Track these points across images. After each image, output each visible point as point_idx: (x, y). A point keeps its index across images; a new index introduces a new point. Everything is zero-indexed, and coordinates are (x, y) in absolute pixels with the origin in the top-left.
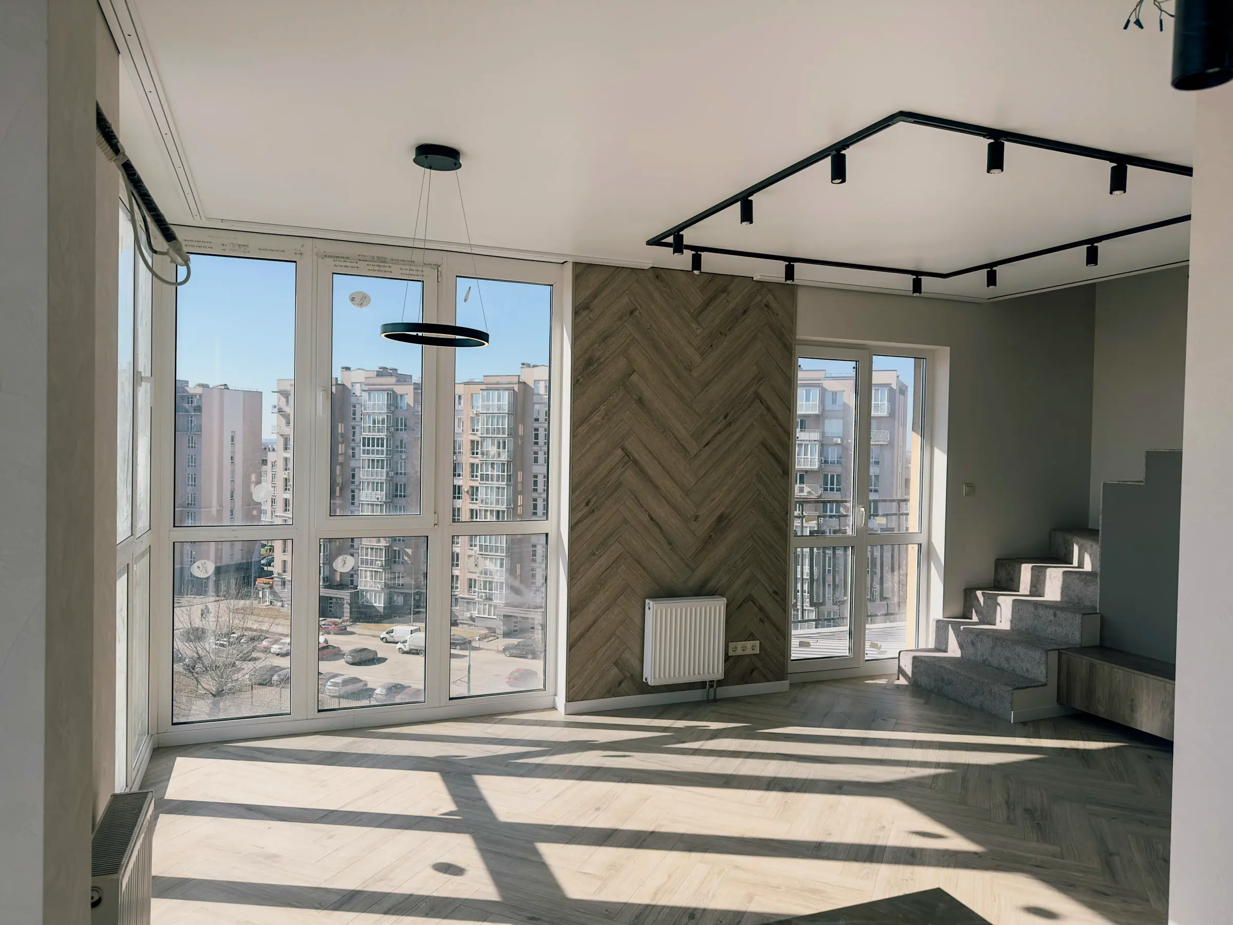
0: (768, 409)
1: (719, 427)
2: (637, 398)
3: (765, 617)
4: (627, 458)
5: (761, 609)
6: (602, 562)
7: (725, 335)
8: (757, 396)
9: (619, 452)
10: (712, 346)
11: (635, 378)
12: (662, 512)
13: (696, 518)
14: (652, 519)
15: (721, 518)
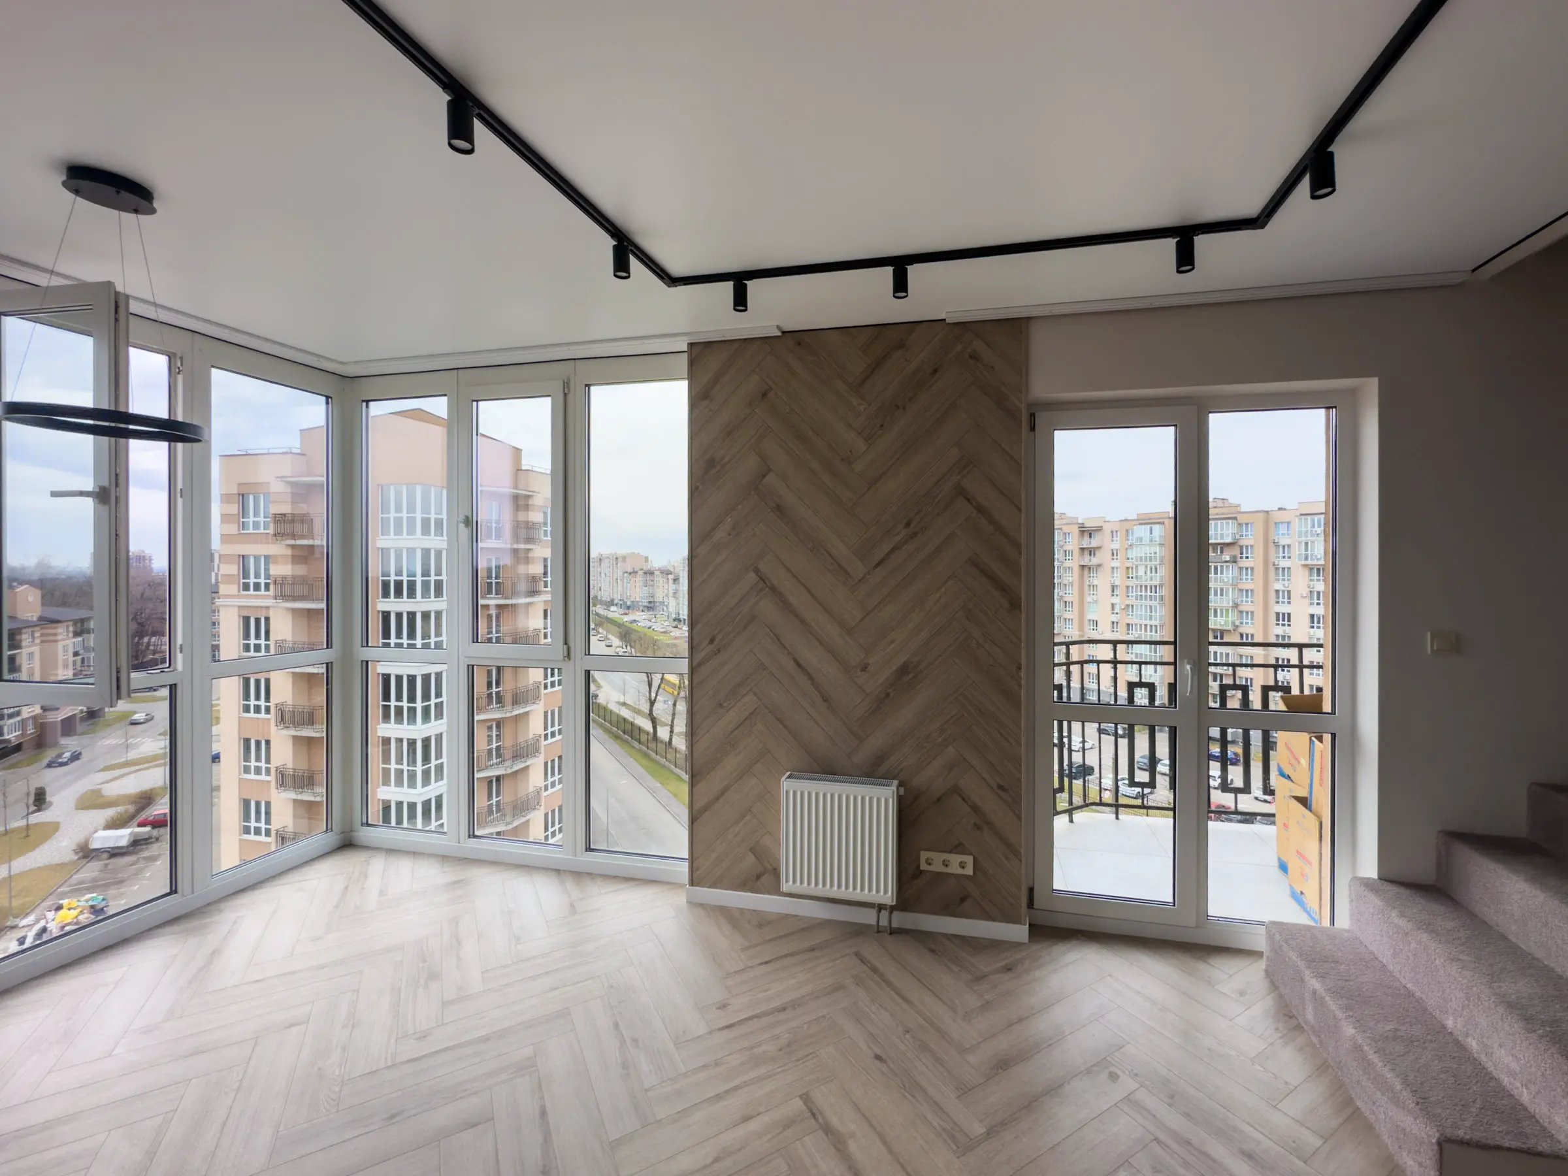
0: (980, 510)
1: (898, 538)
2: (774, 505)
3: (983, 822)
4: (762, 584)
5: (975, 809)
6: (733, 716)
7: (904, 408)
8: (961, 491)
9: (752, 577)
10: (882, 426)
11: (770, 479)
12: (813, 657)
13: (865, 668)
14: (799, 665)
15: (904, 670)
